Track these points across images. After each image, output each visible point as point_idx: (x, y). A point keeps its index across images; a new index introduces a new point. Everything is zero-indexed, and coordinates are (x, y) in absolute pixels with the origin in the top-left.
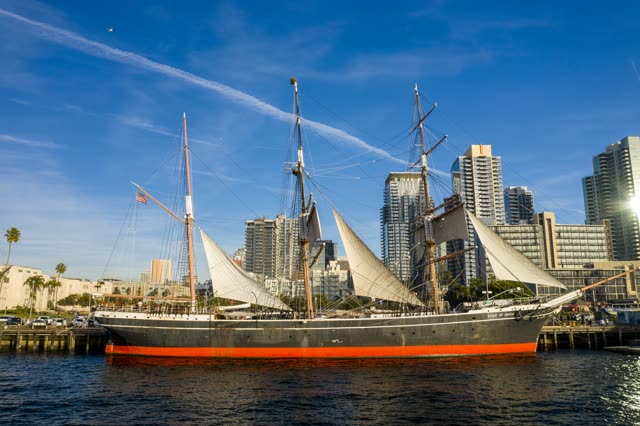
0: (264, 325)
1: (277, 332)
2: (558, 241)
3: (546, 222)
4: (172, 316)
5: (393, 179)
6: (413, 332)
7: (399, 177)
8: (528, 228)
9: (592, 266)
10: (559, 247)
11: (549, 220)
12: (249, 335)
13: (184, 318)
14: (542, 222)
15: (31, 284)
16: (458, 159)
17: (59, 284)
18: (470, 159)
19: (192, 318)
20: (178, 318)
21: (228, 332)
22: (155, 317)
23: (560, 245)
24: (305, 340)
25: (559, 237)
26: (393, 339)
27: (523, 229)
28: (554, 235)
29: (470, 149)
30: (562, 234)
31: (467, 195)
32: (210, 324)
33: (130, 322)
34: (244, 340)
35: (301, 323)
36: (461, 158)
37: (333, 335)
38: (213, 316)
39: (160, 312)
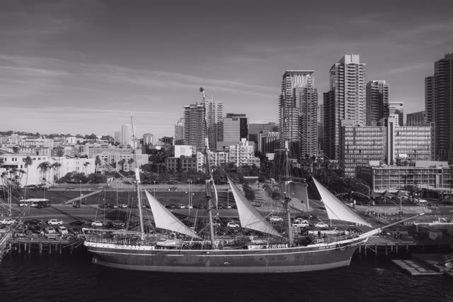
0: (184, 253)
1: (191, 258)
2: (397, 138)
3: (389, 125)
4: (130, 246)
5: (289, 76)
6: (273, 258)
7: (293, 74)
8: (376, 129)
9: (415, 165)
10: (397, 142)
11: (391, 124)
12: (175, 259)
13: (137, 248)
14: (386, 125)
15: (42, 167)
16: (334, 65)
17: (60, 165)
18: (343, 65)
19: (142, 248)
20: (133, 248)
21: (163, 257)
22: (120, 247)
23: (398, 140)
24: (208, 263)
25: (398, 135)
26: (261, 262)
27: (373, 129)
28: (394, 134)
29: (344, 58)
30: (400, 133)
31: (339, 92)
32: (152, 252)
33: (105, 249)
34: (173, 262)
35: (205, 252)
36: (337, 64)
37: (225, 260)
38: (154, 247)
39: (122, 244)
